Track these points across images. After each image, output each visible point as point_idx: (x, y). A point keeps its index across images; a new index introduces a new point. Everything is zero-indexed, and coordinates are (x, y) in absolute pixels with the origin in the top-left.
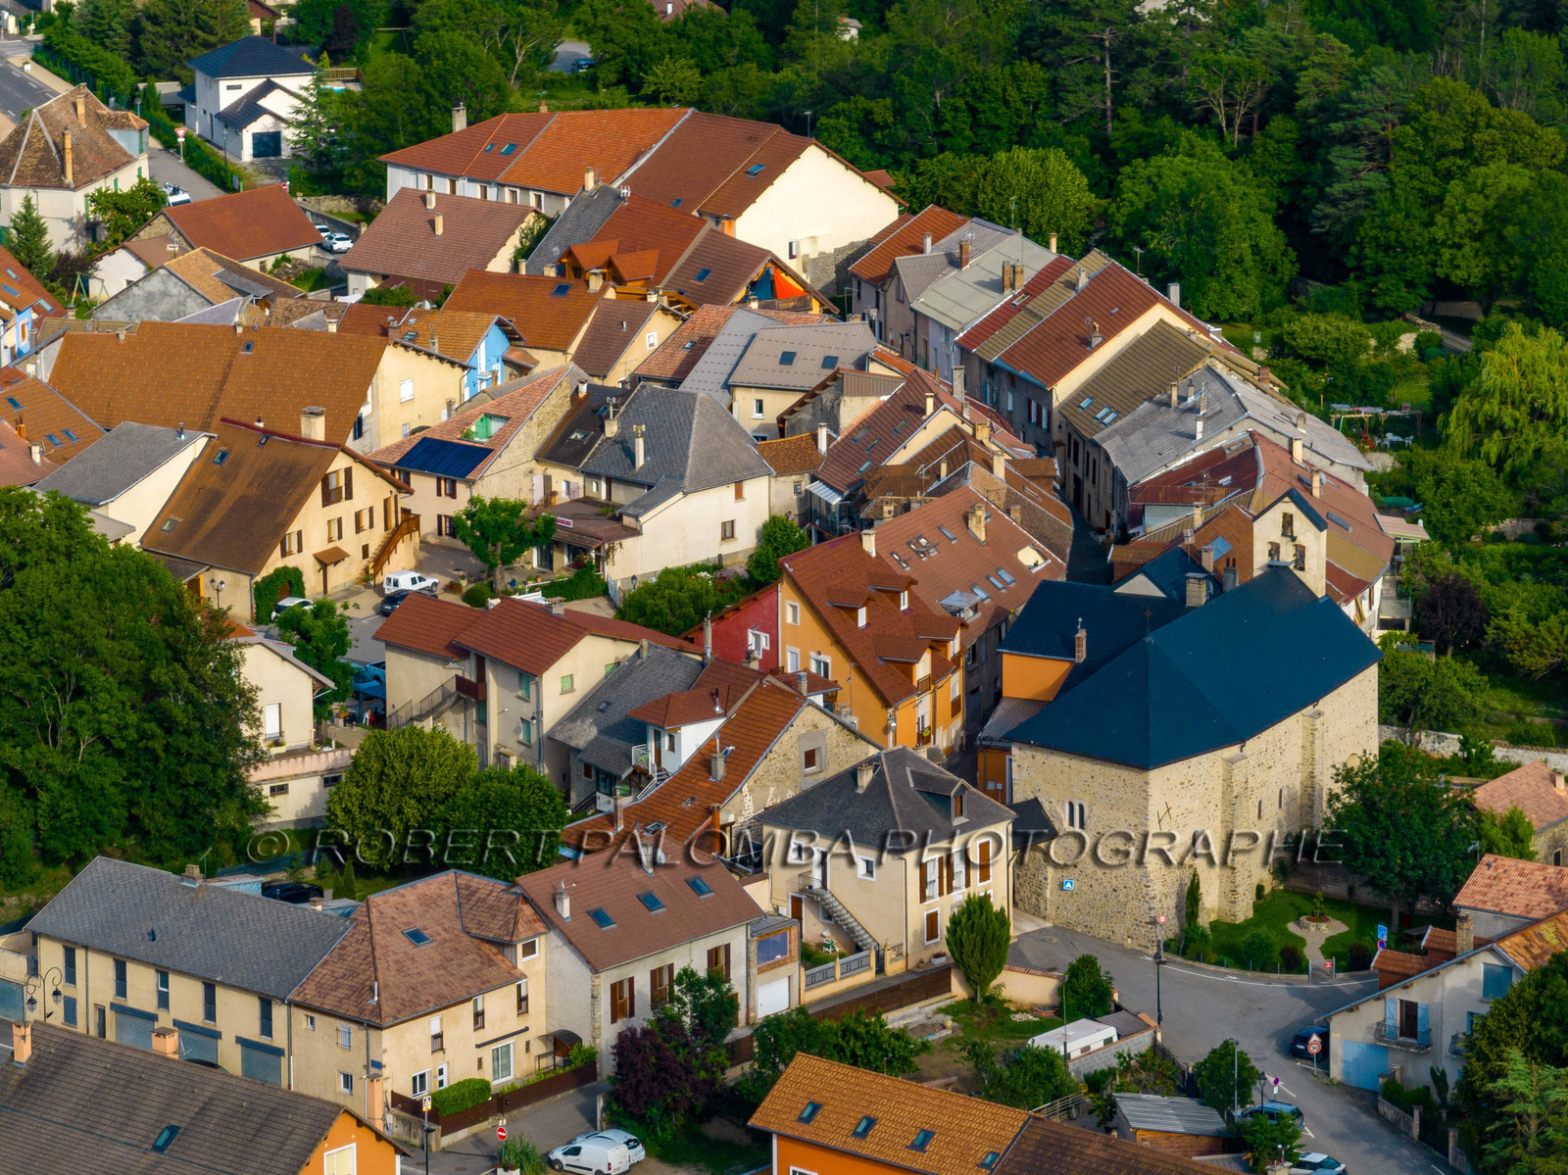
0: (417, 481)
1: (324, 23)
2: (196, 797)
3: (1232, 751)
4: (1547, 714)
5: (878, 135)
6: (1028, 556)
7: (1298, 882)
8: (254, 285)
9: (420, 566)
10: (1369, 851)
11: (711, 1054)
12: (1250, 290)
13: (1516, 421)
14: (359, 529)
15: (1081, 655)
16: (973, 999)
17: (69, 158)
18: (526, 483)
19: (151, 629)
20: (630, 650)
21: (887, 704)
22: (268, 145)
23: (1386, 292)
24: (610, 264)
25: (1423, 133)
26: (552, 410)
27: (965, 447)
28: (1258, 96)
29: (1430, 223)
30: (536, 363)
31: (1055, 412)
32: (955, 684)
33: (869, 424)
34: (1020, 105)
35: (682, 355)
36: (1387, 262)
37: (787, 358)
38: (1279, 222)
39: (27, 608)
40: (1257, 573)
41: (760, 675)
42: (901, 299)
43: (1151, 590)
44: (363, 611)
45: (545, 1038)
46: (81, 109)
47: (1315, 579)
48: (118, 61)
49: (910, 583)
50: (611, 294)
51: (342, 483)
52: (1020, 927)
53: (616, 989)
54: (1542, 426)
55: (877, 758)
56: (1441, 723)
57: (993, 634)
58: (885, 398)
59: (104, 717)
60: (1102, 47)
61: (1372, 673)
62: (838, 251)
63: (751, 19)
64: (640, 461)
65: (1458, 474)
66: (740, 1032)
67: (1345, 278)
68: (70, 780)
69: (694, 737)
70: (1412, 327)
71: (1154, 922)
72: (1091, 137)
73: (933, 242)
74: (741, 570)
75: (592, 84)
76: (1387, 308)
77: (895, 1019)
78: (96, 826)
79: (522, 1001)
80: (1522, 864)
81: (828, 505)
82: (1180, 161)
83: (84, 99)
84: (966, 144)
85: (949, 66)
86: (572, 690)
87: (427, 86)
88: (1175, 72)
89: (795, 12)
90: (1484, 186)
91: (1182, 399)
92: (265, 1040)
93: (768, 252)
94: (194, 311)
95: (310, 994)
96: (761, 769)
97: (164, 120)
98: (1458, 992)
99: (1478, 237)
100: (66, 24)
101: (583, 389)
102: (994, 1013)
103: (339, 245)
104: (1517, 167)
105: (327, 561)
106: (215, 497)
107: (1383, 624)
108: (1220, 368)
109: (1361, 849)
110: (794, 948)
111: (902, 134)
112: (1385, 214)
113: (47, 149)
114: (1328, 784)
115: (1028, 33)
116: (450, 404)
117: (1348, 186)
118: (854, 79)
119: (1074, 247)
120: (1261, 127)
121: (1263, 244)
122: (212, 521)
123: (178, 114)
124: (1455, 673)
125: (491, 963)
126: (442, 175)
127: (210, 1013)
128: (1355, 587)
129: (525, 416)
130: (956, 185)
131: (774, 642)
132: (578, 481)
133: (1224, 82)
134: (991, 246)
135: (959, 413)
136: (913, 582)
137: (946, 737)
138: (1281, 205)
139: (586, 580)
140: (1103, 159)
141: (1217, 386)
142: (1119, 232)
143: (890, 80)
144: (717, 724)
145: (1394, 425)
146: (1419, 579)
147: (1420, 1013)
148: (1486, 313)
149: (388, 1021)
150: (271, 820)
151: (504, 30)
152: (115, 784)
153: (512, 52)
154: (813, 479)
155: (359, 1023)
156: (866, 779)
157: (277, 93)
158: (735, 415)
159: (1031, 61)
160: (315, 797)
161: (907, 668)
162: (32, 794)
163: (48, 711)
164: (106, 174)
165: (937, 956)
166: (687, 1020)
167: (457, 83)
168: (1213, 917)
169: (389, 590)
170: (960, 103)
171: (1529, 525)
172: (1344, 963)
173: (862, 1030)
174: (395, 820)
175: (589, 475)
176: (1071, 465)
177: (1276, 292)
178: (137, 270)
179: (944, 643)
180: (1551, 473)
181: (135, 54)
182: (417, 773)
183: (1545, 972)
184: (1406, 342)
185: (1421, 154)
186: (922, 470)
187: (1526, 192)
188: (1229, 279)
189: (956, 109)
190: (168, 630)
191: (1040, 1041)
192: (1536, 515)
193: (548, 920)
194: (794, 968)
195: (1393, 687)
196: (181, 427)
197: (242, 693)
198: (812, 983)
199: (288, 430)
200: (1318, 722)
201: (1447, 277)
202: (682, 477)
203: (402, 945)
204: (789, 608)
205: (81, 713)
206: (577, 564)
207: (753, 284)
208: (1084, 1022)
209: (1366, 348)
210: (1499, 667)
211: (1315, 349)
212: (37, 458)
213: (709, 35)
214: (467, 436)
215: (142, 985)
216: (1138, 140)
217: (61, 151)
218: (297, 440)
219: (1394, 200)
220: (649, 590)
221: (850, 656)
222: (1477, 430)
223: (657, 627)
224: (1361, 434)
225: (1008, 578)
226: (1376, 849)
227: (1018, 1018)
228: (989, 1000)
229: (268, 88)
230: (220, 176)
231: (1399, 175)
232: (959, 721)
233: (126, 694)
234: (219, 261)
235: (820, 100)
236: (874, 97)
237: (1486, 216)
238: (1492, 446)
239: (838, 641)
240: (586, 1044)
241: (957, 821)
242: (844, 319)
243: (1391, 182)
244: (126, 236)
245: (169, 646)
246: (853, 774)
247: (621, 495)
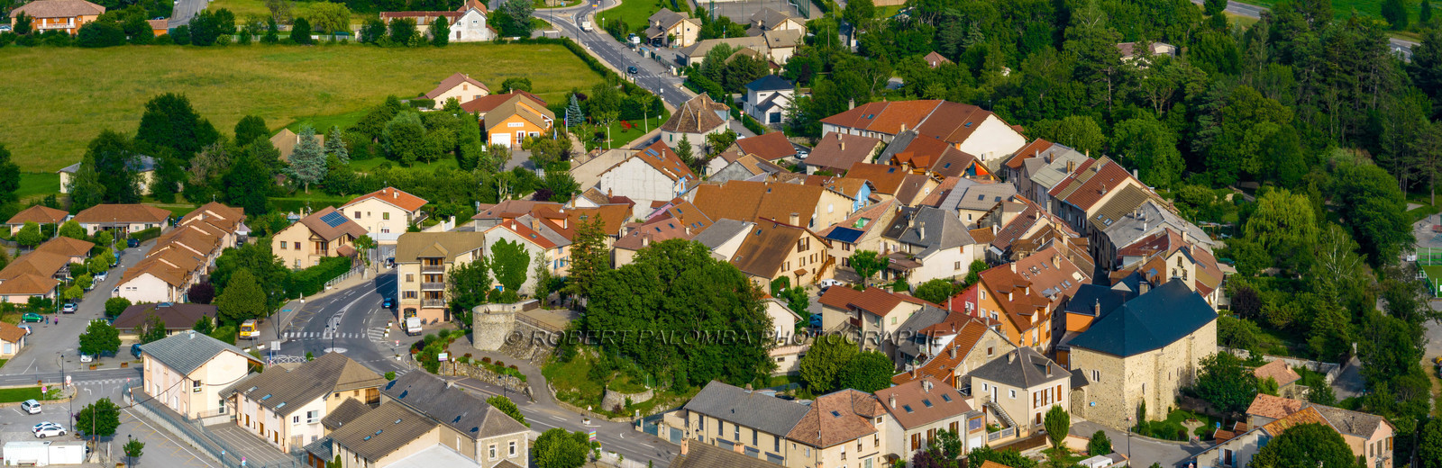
0: (834, 244)
1: (798, 71)
2: (749, 360)
3: (1158, 351)
4: (1285, 344)
5: (1017, 112)
6: (1077, 276)
7: (1184, 406)
8: (772, 169)
9: (835, 277)
10: (1213, 393)
11: (951, 463)
12: (1166, 173)
13: (1272, 227)
14: (811, 262)
15: (1098, 314)
16: (1055, 447)
17: (699, 121)
18: (877, 245)
19: (733, 293)
20: (919, 308)
21: (1020, 332)
22: (775, 118)
23: (1221, 176)
24: (910, 161)
25: (1236, 109)
26: (887, 217)
27: (1052, 232)
28: (1170, 95)
29: (1238, 148)
30: (881, 199)
31: (1088, 222)
32: (1047, 325)
33: (1013, 223)
34: (1074, 99)
35: (939, 196)
36: (1221, 164)
37: (981, 197)
38: (1178, 147)
39: (687, 284)
40: (1168, 281)
41: (971, 317)
42: (1027, 176)
43: (1127, 289)
44: (813, 294)
45: (885, 457)
46: (704, 102)
47: (1191, 283)
48: (718, 85)
49: (1030, 284)
50: (911, 172)
51: (805, 243)
52: (1074, 421)
53: (913, 437)
54: (1283, 230)
55: (1017, 350)
56: (1242, 346)
57: (1063, 306)
58: (1020, 213)
59: (715, 327)
60: (1107, 75)
61: (1215, 321)
62: (1001, 158)
63: (967, 67)
64: (923, 237)
65: (1249, 247)
66: (962, 456)
67: (1205, 171)
68: (702, 352)
69: (945, 341)
70: (1232, 191)
71: (1127, 420)
72: (1103, 113)
73: (1040, 153)
74: (963, 282)
75: (903, 94)
76: (1221, 183)
77: (1023, 454)
78: (711, 370)
79: (876, 441)
80: (1273, 397)
81: (997, 256)
82: (1138, 121)
83: (705, 97)
84: (1052, 116)
85: (1046, 83)
86: (896, 323)
87: (839, 93)
88: (1136, 85)
89: (985, 64)
90: (1260, 131)
91: (1138, 215)
92: (776, 453)
93: (973, 156)
94: (748, 178)
95: (794, 435)
96: (971, 354)
97: (736, 109)
98: (1248, 446)
99: (1257, 153)
100: (697, 71)
101: (900, 208)
102: (1063, 453)
103: (803, 156)
104: (1274, 123)
105: (799, 274)
106: (756, 248)
107: (1219, 307)
108: (1154, 203)
109: (1210, 391)
110: (984, 427)
111: (1027, 112)
112: (1220, 143)
113: (691, 117)
114: (1197, 366)
115: (1077, 69)
116: (848, 213)
117: (1206, 132)
118: (1008, 90)
119: (1095, 155)
120: (1171, 108)
121: (1172, 156)
122: (755, 258)
123: (740, 106)
124: (1248, 327)
125: (864, 425)
126: (844, 127)
127: (755, 442)
128: (1209, 291)
129: (878, 218)
130: (1049, 132)
131: (976, 307)
132: (898, 245)
133: (1156, 89)
134: (1062, 154)
135: (1049, 219)
136: (1031, 284)
137: (1045, 345)
138: (1179, 140)
139: (901, 283)
140: (1107, 122)
141: (1152, 209)
142: (1114, 150)
143: (1022, 90)
144: (953, 336)
145: (1224, 230)
146: (1234, 289)
147: (1233, 454)
148: (1261, 185)
149: (824, 446)
150: (778, 371)
151: (869, 71)
152: (719, 354)
153: (872, 80)
154: (991, 245)
155: (813, 447)
156: (1012, 358)
157: (780, 97)
158: (960, 219)
159: (1079, 81)
160: (795, 363)
161: (1028, 317)
162: (686, 357)
163: (693, 325)
164: (713, 128)
165: (1041, 430)
166: (941, 449)
167: (850, 91)
168: (1151, 419)
169: (823, 286)
170: (1050, 99)
171: (1278, 270)
172: (1203, 437)
173: (1011, 455)
174: (826, 371)
175: (903, 242)
176: (1094, 242)
177: (1177, 176)
178: (726, 164)
179: (1043, 308)
180: (1286, 249)
181: (724, 82)
182: (835, 353)
183: (1282, 437)
184: (1229, 197)
185: (1235, 118)
186: (1035, 241)
187: (1277, 133)
188: (1158, 170)
189: (1049, 101)
190: (740, 294)
191: (1081, 463)
192: (1280, 267)
193: (888, 410)
194: (984, 432)
195: (1223, 330)
196: (744, 220)
197: (768, 320)
198: (991, 439)
199: (784, 222)
200: (1193, 341)
201: (1246, 170)
202: (939, 244)
203: (831, 417)
204: (981, 292)
205: (706, 325)
206: (897, 278)
207: (967, 170)
208: (1099, 456)
209: (1213, 199)
210: (1266, 326)
211: (1192, 199)
212: (688, 232)
213: (950, 74)
214: (854, 226)
215: (729, 429)
216: (1122, 114)
217: (696, 118)
218: (788, 226)
219: (1224, 137)
220: (927, 286)
221: (1005, 311)
222: (1257, 231)
223: (929, 300)
224: (1212, 233)
225: (1069, 284)
226: (1216, 392)
227: (1073, 455)
228: (1061, 448)
229: (776, 95)
230: (757, 130)
231: (1226, 128)
232: (1049, 341)
233: (724, 319)
234: (758, 159)
235: (995, 98)
236: (1015, 97)
237: (1261, 144)
238: (1263, 238)
239: (1001, 306)
240: (901, 459)
241: (1048, 376)
242: (1003, 182)
243: (1223, 130)
244: (721, 151)
245: (740, 301)
246: (1007, 356)
247: (915, 251)
